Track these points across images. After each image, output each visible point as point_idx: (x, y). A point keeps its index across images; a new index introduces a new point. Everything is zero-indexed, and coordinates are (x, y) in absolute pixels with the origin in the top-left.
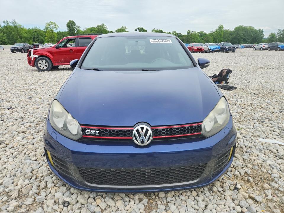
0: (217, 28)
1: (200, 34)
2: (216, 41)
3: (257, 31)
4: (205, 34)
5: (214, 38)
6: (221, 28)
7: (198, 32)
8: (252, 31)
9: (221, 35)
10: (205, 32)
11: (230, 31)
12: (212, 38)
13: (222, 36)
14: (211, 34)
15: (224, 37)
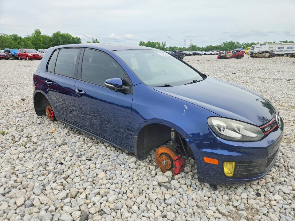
0: (34, 32)
1: (13, 38)
2: (36, 46)
3: (75, 39)
4: (20, 38)
5: (33, 43)
6: (38, 32)
7: (11, 35)
8: (70, 38)
9: (40, 40)
10: (19, 35)
11: (49, 37)
12: (30, 42)
13: (42, 41)
14: (28, 38)
15: (44, 43)
